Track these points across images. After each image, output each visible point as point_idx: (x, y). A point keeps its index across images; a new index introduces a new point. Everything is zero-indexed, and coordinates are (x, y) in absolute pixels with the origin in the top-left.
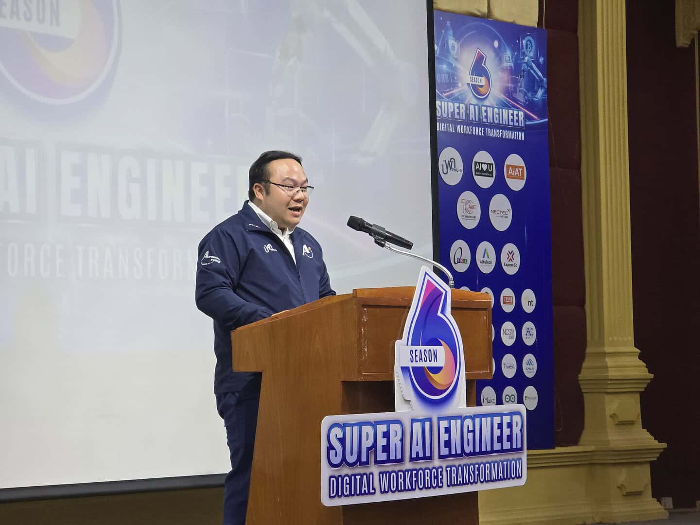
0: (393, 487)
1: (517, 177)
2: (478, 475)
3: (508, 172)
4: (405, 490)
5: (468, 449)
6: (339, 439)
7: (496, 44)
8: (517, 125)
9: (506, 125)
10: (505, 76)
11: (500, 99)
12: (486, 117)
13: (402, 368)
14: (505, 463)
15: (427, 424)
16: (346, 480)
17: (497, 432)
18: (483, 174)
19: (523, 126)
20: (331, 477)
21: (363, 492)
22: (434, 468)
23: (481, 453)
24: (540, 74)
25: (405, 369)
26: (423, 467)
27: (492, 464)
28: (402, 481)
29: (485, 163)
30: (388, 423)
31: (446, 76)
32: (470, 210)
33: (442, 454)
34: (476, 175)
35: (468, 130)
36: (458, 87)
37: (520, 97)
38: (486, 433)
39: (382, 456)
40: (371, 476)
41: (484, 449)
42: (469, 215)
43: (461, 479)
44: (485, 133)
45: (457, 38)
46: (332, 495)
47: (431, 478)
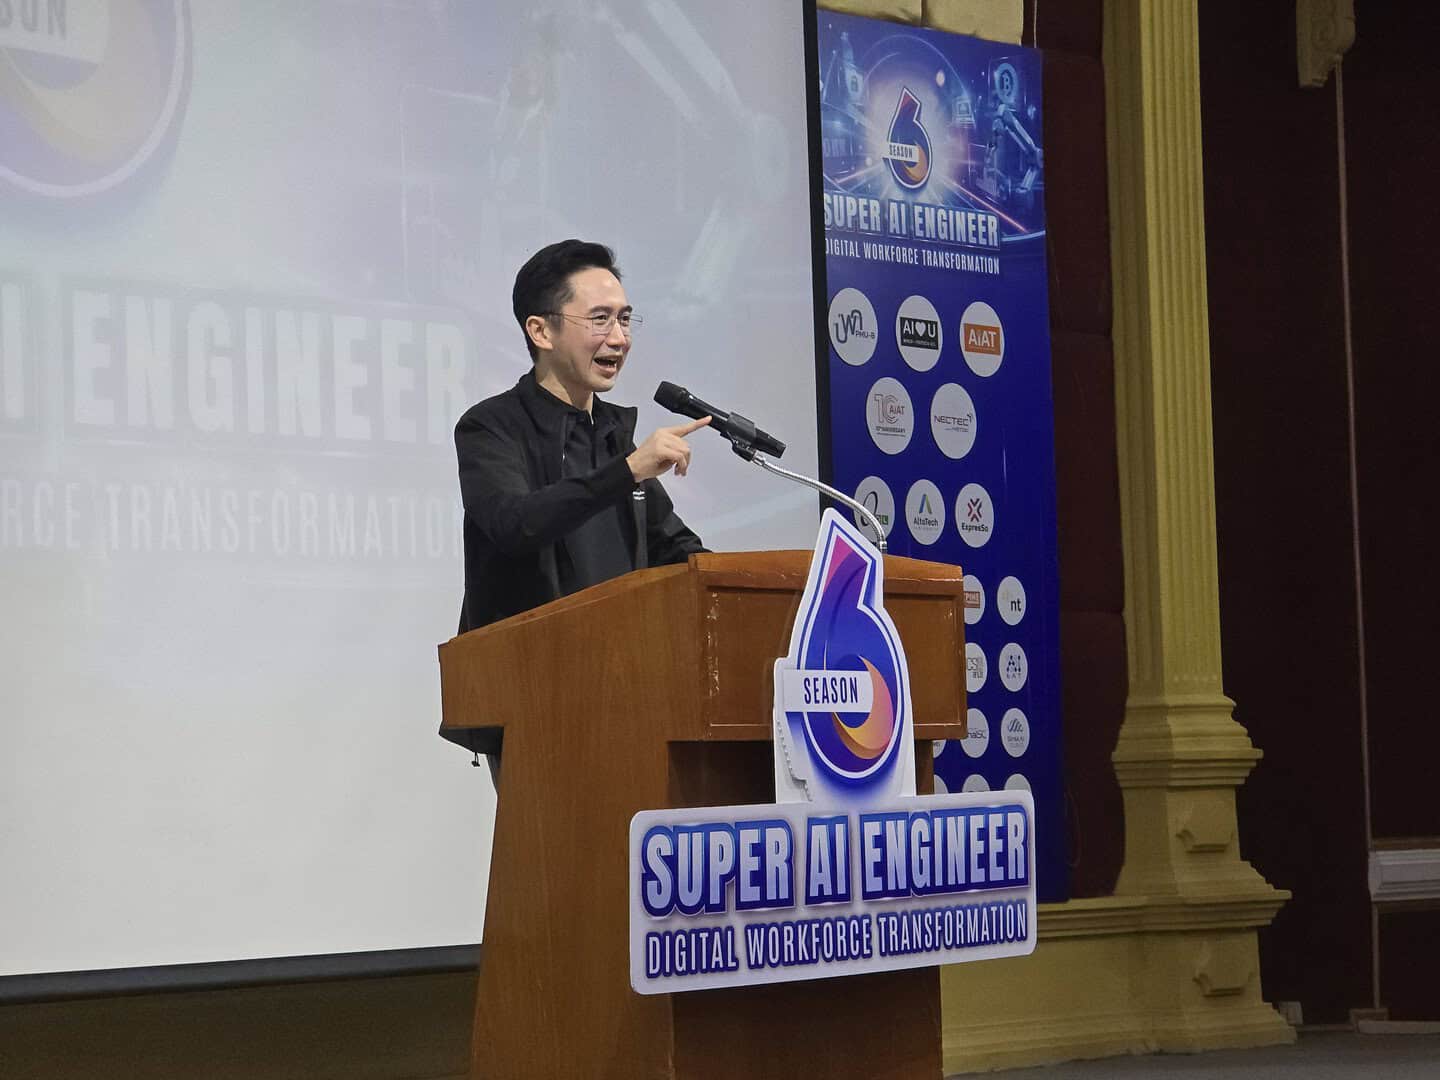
0: (774, 957)
1: (984, 350)
2: (942, 932)
3: (967, 339)
4: (797, 962)
5: (921, 881)
6: (666, 859)
7: (941, 78)
8: (985, 243)
9: (961, 242)
10: (960, 145)
11: (948, 190)
12: (923, 227)
13: (787, 713)
14: (994, 909)
15: (840, 829)
16: (681, 941)
17: (977, 847)
18: (918, 342)
19: (996, 244)
20: (649, 935)
21: (713, 966)
22: (854, 917)
23: (946, 888)
24: (1029, 140)
25: (794, 717)
26: (833, 914)
27: (969, 911)
28: (790, 943)
29: (920, 321)
30: (763, 825)
31: (842, 142)
32: (892, 415)
33: (868, 890)
34: (903, 344)
35: (887, 253)
36: (866, 166)
37: (990, 186)
38: (956, 848)
39: (750, 893)
40: (729, 933)
41: (951, 881)
42: (890, 426)
43: (907, 941)
44: (920, 260)
45: (863, 65)
46: (652, 971)
47: (848, 937)
